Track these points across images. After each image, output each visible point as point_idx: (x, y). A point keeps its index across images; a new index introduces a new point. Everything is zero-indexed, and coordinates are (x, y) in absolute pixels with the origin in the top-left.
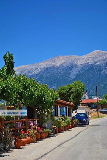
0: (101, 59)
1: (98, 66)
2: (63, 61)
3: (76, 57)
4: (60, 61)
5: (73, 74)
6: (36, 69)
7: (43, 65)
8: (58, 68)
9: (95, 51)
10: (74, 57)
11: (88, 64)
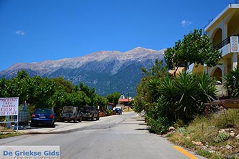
0: (143, 56)
1: (139, 62)
2: (105, 56)
3: (119, 53)
4: (103, 56)
5: (114, 69)
6: (78, 63)
7: (85, 59)
8: (100, 63)
9: (137, 48)
10: (116, 53)
11: (130, 61)
